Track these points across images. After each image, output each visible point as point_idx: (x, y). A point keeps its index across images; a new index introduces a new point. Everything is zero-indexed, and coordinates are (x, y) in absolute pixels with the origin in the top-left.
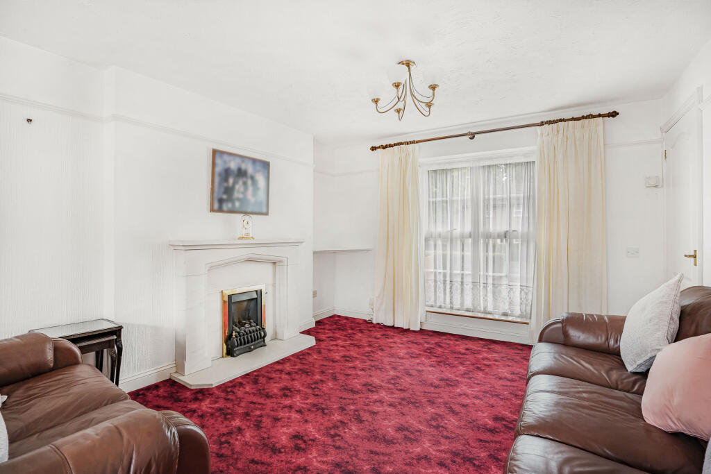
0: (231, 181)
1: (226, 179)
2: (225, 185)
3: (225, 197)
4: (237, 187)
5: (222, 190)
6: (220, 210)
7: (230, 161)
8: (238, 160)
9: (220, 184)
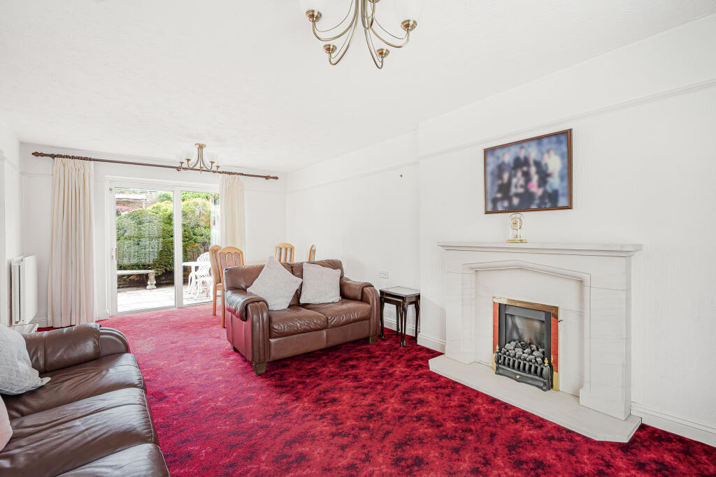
0: (506, 176)
1: (500, 176)
2: (500, 182)
3: (499, 195)
4: (514, 181)
5: (496, 188)
6: (495, 211)
7: (504, 154)
8: (514, 150)
9: (493, 183)
